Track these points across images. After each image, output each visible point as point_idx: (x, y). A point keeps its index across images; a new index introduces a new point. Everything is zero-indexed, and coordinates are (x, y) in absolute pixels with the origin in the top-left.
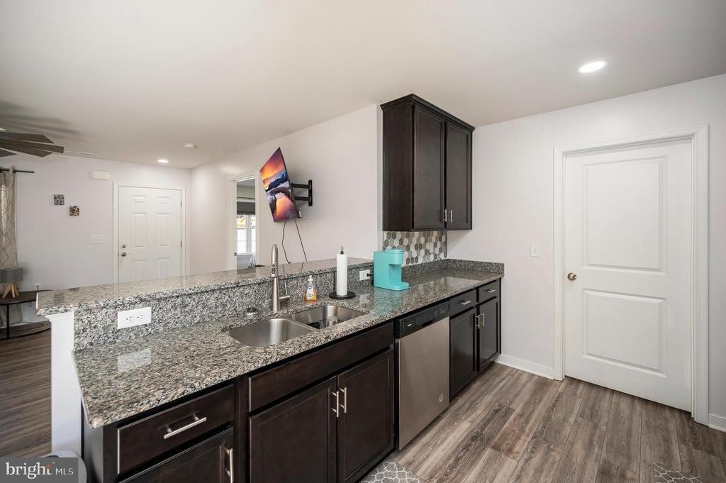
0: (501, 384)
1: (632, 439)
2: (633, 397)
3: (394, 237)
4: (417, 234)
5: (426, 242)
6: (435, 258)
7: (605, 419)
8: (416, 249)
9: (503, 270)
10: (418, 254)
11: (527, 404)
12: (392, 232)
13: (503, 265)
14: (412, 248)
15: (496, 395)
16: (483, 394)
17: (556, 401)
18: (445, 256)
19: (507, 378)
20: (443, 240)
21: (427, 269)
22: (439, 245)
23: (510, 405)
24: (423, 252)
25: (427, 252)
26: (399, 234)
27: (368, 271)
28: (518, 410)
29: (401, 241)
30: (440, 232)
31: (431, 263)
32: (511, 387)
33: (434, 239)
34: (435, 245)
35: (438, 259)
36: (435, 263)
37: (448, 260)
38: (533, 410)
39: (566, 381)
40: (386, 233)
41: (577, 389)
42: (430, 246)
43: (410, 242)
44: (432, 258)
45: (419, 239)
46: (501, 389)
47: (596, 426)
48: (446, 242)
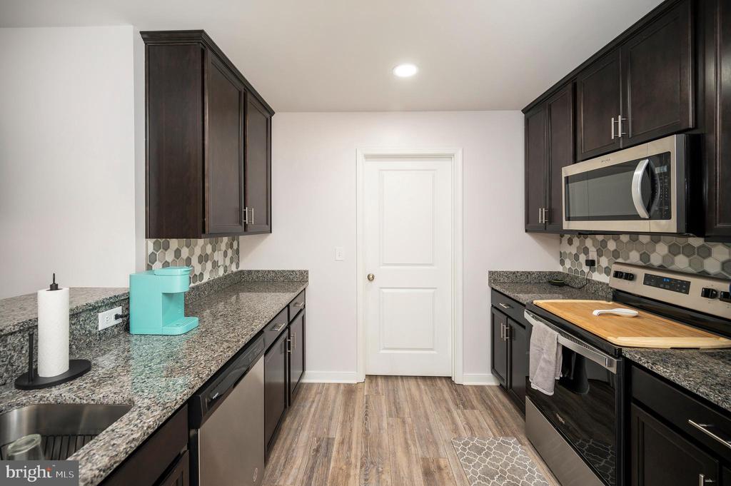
0: (313, 410)
1: (430, 421)
2: (416, 377)
3: (166, 248)
4: (201, 242)
5: (214, 250)
6: (225, 271)
7: (407, 410)
8: (200, 262)
9: (307, 277)
10: (204, 269)
11: (344, 424)
12: (162, 241)
13: (307, 272)
14: (195, 261)
15: (311, 427)
16: (297, 432)
17: (367, 407)
18: (237, 267)
19: (316, 399)
20: (235, 246)
21: (216, 287)
22: (230, 252)
23: (328, 434)
24: (209, 265)
25: (215, 265)
26: (174, 243)
27: (118, 310)
28: (337, 437)
29: (178, 253)
30: (230, 238)
31: (220, 279)
32: (323, 409)
33: (223, 247)
34: (225, 254)
35: (229, 272)
36: (225, 277)
37: (241, 271)
38: (351, 430)
39: (367, 381)
40: (151, 242)
41: (377, 385)
42: (218, 256)
43: (192, 253)
44: (221, 272)
45: (203, 248)
46: (314, 415)
47: (404, 422)
48: (238, 250)
